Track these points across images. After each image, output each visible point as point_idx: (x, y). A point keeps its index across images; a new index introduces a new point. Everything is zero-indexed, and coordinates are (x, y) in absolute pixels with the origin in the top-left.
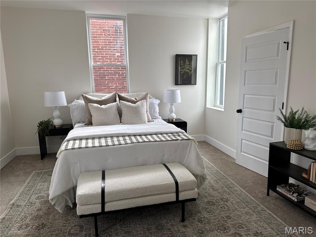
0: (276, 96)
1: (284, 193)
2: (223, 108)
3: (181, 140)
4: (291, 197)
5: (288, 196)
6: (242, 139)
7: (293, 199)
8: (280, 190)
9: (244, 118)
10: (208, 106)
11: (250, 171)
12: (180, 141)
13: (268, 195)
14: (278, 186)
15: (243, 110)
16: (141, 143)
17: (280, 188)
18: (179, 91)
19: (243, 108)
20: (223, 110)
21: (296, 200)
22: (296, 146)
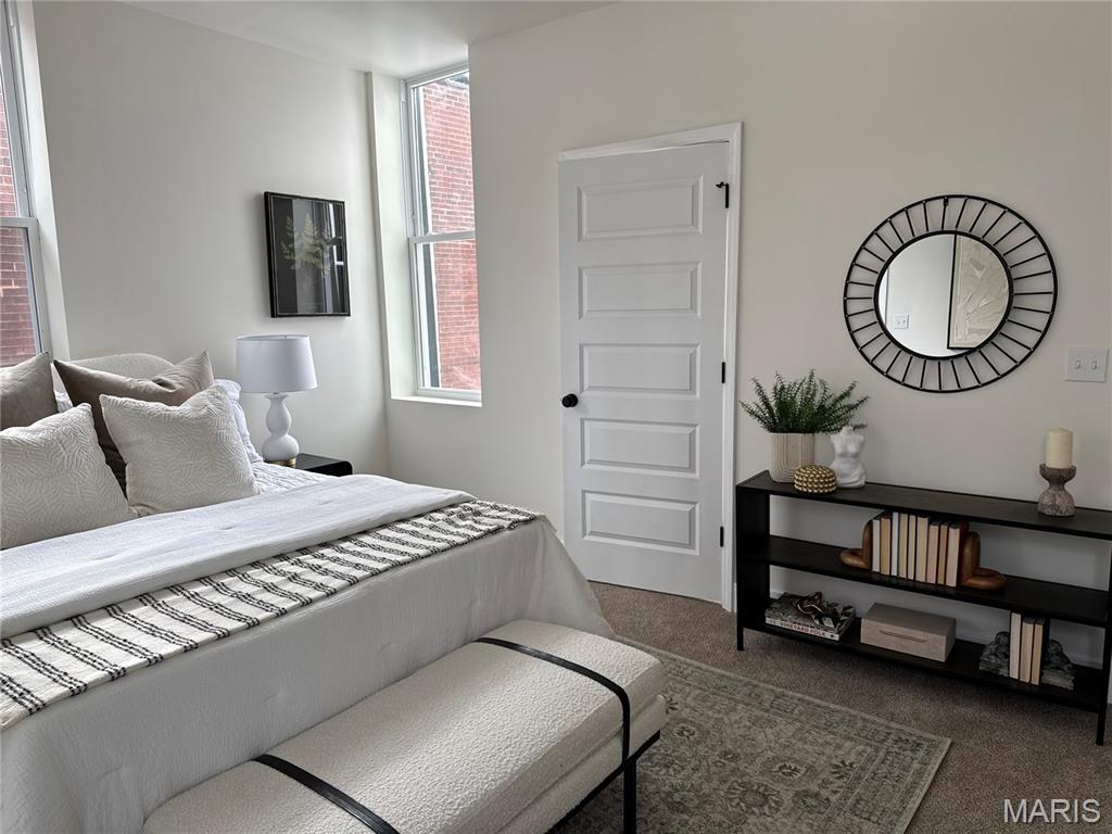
0: (697, 345)
1: (795, 627)
2: (480, 397)
3: (509, 528)
4: (820, 633)
5: (809, 631)
6: (584, 492)
7: (828, 635)
8: (778, 623)
9: (586, 423)
10: (399, 392)
11: (627, 590)
12: (508, 532)
13: (740, 647)
14: (767, 613)
15: (583, 394)
16: (388, 574)
17: (777, 617)
18: (307, 339)
19: (582, 390)
20: (479, 405)
21: (837, 637)
22: (821, 483)
